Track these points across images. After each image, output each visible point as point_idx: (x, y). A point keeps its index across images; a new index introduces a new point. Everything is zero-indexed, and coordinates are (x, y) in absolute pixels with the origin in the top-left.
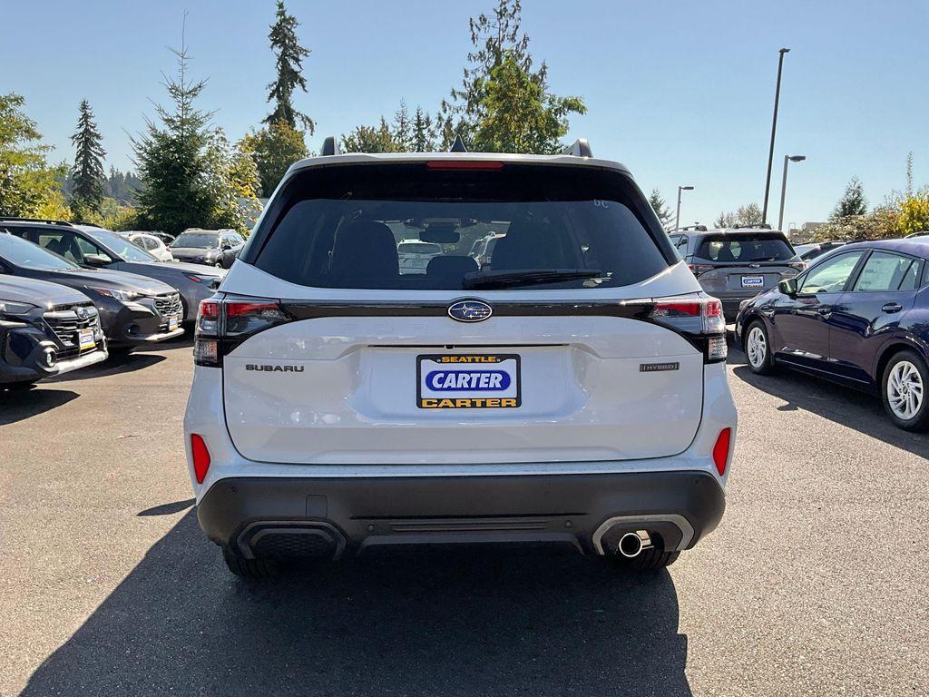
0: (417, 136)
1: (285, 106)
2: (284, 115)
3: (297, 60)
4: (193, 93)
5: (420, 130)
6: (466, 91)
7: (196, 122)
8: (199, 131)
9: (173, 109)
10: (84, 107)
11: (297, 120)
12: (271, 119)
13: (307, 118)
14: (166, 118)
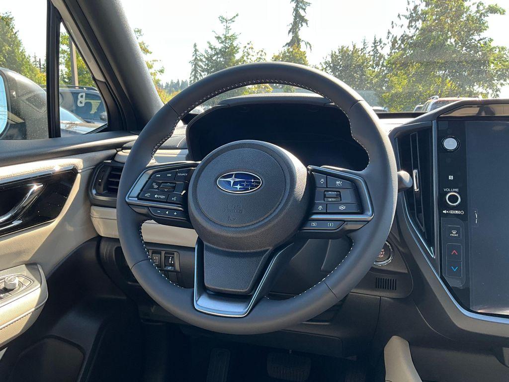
0: (373, 50)
1: (296, 37)
2: (295, 42)
3: (304, 9)
4: (232, 20)
5: (376, 47)
6: (408, 14)
7: (233, 38)
8: (235, 44)
9: (221, 32)
10: (195, 46)
11: (302, 44)
12: (288, 44)
13: (308, 43)
14: (216, 36)
